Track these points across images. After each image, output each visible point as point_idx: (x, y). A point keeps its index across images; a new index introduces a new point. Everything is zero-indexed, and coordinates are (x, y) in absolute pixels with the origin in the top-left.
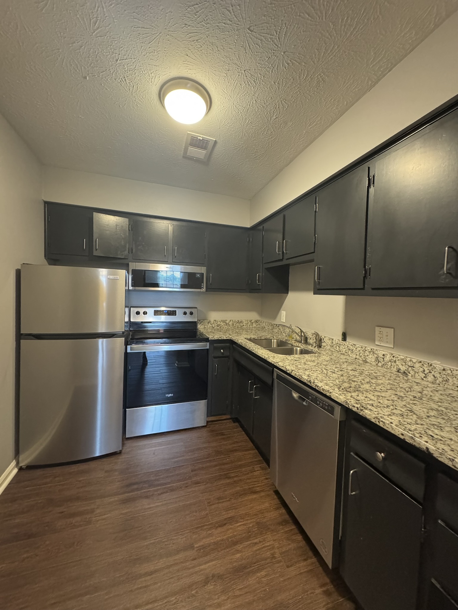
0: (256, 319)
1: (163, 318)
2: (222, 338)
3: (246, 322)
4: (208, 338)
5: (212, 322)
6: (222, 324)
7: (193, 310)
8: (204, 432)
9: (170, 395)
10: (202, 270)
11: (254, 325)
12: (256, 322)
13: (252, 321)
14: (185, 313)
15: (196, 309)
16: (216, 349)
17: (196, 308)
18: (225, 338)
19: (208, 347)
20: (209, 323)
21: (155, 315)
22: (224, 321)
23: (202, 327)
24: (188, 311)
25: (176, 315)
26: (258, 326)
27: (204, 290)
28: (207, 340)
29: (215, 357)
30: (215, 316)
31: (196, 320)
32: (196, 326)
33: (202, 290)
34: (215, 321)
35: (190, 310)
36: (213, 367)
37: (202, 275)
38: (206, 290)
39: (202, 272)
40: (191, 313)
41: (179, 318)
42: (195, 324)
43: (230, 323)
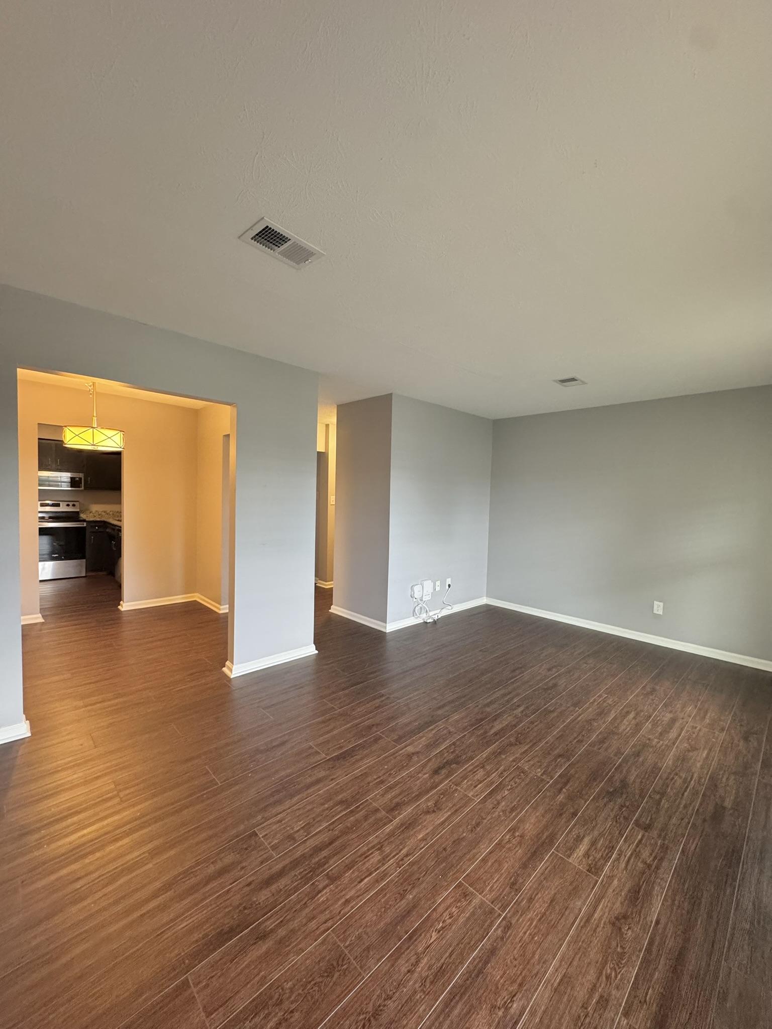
1: (48, 509)
2: (97, 520)
5: (94, 512)
6: (103, 514)
7: (75, 503)
8: (84, 579)
9: (56, 555)
10: (81, 475)
14: (68, 505)
15: (77, 503)
16: (92, 526)
17: (78, 501)
18: (99, 520)
19: (85, 526)
20: (90, 512)
21: (43, 506)
23: (85, 515)
24: (71, 504)
25: (60, 506)
27: (83, 488)
28: (84, 521)
29: (92, 532)
30: (97, 508)
31: (78, 510)
33: (80, 489)
34: (96, 511)
35: (72, 503)
36: (90, 539)
37: (80, 479)
38: (85, 489)
39: (81, 477)
40: (74, 505)
41: (63, 508)
42: (78, 513)
43: (111, 513)
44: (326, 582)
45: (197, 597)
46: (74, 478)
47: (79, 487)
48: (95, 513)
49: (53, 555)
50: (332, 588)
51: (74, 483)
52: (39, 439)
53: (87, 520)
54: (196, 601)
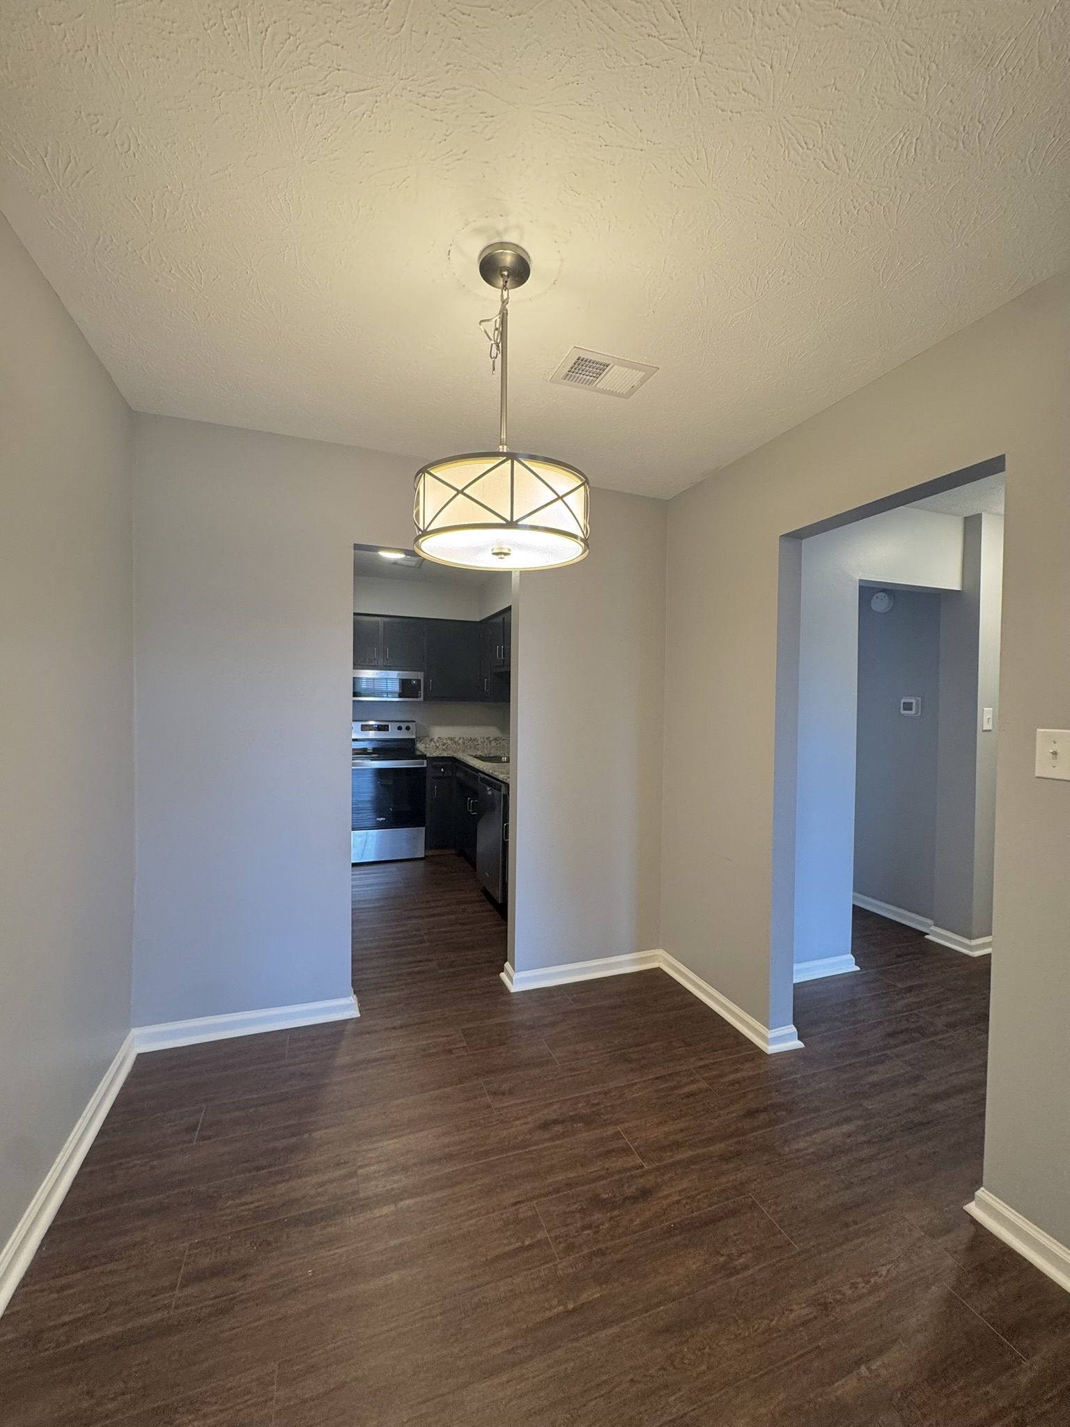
0: (496, 736)
1: (372, 734)
2: (442, 755)
3: (482, 740)
4: (425, 755)
5: (436, 740)
6: (449, 742)
7: (410, 724)
8: (422, 864)
9: (382, 819)
10: (420, 675)
11: (493, 744)
12: (496, 739)
13: (491, 739)
14: (400, 728)
15: (414, 724)
16: (435, 767)
17: (415, 721)
18: (446, 755)
19: (425, 766)
20: (431, 741)
21: (362, 730)
22: (451, 739)
23: (423, 746)
24: (404, 725)
25: (388, 730)
26: (498, 745)
27: (422, 699)
28: (423, 757)
29: (434, 778)
30: (439, 732)
31: (414, 737)
32: (414, 744)
33: (418, 700)
34: (439, 738)
35: (406, 724)
36: (432, 790)
37: (419, 681)
38: (424, 699)
39: (419, 678)
40: (408, 728)
41: (393, 734)
42: (412, 741)
43: (461, 741)
44: (970, 938)
45: (661, 960)
46: (410, 680)
47: (417, 697)
48: (438, 741)
49: (378, 819)
50: (989, 955)
51: (407, 689)
52: (355, 614)
53: (428, 755)
54: (659, 969)
